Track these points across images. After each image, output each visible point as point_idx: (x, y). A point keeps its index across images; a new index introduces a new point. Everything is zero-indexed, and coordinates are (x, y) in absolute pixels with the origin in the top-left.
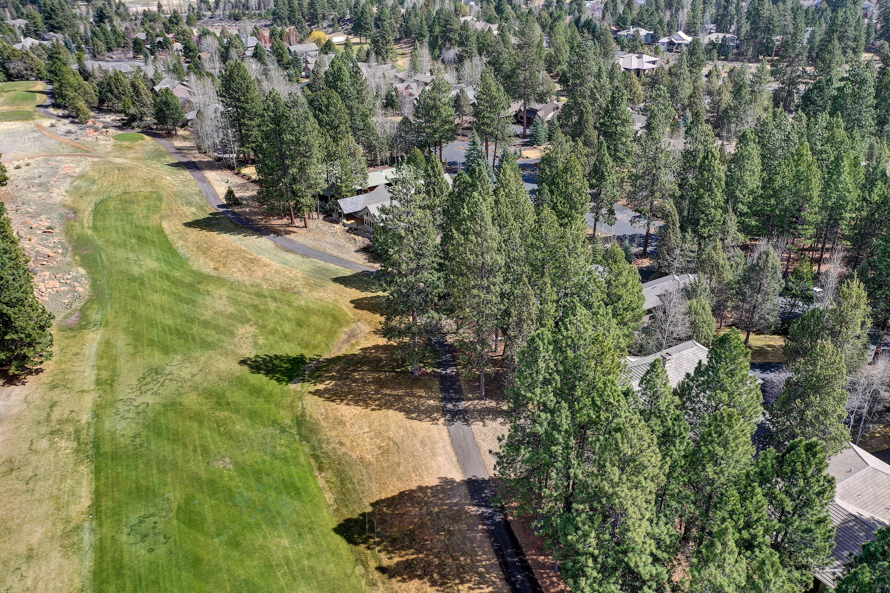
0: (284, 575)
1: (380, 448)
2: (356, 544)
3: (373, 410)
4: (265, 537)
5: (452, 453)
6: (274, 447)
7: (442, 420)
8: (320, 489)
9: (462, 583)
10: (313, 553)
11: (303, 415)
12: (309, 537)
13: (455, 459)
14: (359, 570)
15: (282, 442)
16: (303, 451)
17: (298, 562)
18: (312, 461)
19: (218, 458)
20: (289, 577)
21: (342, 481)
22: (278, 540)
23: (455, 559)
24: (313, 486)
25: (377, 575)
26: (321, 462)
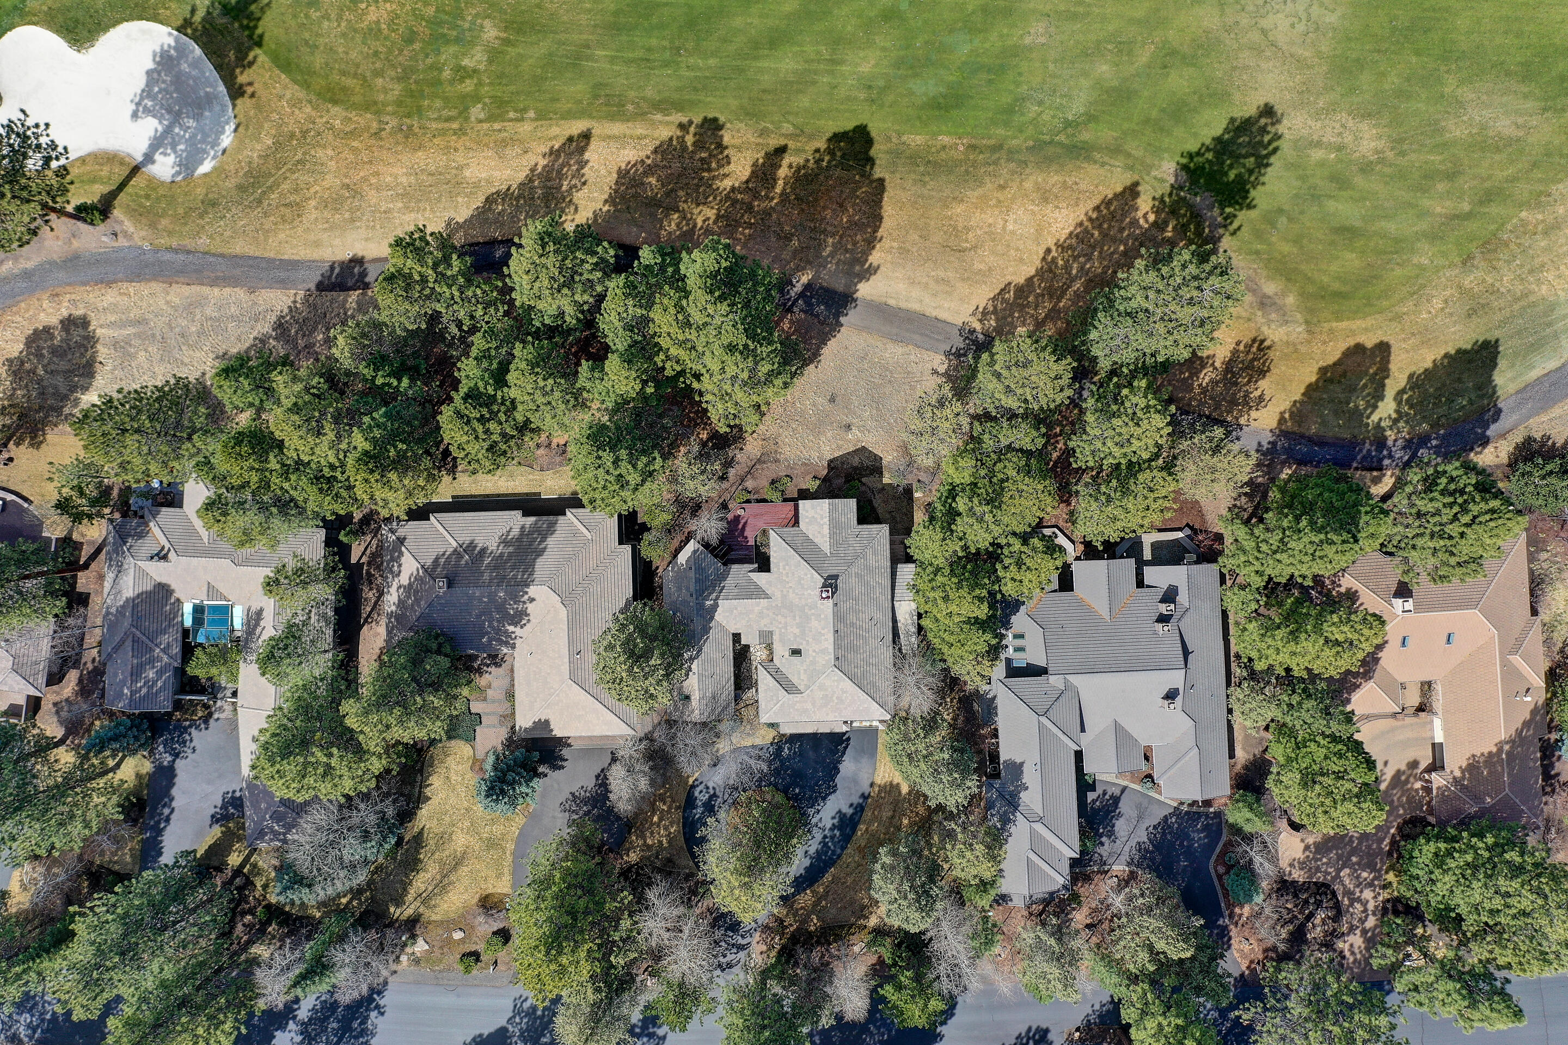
0: (818, 53)
1: (968, 229)
2: (829, 140)
3: (1048, 251)
4: (884, 49)
5: (903, 305)
6: (1040, 103)
7: (977, 326)
8: (934, 135)
9: (718, 217)
10: (836, 91)
11: (1088, 159)
12: (862, 96)
13: (892, 302)
14: (787, 128)
15: (1044, 117)
16: (1015, 137)
17: (831, 73)
18: (992, 142)
19: (1052, 29)
20: (813, 56)
21: (936, 165)
22: (873, 62)
23: (750, 225)
24: (944, 128)
25: (774, 142)
26: (981, 152)
